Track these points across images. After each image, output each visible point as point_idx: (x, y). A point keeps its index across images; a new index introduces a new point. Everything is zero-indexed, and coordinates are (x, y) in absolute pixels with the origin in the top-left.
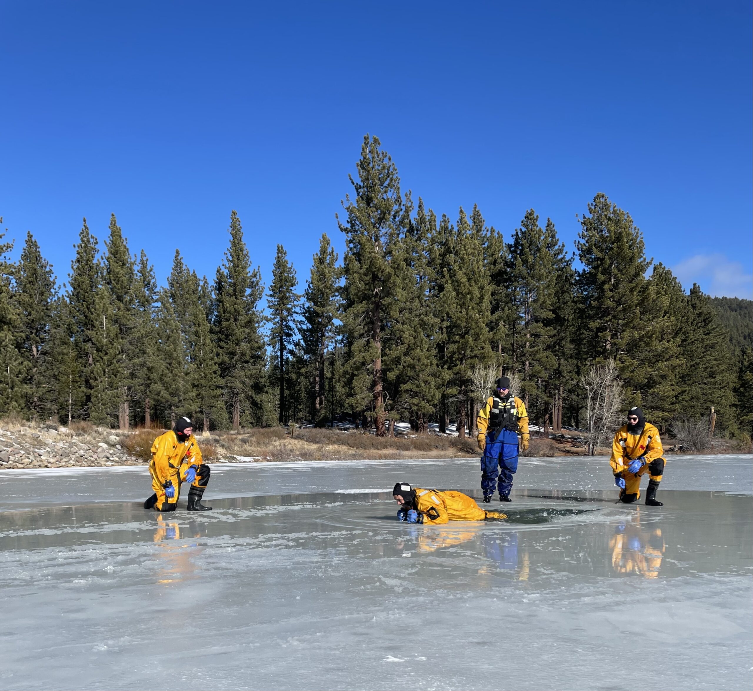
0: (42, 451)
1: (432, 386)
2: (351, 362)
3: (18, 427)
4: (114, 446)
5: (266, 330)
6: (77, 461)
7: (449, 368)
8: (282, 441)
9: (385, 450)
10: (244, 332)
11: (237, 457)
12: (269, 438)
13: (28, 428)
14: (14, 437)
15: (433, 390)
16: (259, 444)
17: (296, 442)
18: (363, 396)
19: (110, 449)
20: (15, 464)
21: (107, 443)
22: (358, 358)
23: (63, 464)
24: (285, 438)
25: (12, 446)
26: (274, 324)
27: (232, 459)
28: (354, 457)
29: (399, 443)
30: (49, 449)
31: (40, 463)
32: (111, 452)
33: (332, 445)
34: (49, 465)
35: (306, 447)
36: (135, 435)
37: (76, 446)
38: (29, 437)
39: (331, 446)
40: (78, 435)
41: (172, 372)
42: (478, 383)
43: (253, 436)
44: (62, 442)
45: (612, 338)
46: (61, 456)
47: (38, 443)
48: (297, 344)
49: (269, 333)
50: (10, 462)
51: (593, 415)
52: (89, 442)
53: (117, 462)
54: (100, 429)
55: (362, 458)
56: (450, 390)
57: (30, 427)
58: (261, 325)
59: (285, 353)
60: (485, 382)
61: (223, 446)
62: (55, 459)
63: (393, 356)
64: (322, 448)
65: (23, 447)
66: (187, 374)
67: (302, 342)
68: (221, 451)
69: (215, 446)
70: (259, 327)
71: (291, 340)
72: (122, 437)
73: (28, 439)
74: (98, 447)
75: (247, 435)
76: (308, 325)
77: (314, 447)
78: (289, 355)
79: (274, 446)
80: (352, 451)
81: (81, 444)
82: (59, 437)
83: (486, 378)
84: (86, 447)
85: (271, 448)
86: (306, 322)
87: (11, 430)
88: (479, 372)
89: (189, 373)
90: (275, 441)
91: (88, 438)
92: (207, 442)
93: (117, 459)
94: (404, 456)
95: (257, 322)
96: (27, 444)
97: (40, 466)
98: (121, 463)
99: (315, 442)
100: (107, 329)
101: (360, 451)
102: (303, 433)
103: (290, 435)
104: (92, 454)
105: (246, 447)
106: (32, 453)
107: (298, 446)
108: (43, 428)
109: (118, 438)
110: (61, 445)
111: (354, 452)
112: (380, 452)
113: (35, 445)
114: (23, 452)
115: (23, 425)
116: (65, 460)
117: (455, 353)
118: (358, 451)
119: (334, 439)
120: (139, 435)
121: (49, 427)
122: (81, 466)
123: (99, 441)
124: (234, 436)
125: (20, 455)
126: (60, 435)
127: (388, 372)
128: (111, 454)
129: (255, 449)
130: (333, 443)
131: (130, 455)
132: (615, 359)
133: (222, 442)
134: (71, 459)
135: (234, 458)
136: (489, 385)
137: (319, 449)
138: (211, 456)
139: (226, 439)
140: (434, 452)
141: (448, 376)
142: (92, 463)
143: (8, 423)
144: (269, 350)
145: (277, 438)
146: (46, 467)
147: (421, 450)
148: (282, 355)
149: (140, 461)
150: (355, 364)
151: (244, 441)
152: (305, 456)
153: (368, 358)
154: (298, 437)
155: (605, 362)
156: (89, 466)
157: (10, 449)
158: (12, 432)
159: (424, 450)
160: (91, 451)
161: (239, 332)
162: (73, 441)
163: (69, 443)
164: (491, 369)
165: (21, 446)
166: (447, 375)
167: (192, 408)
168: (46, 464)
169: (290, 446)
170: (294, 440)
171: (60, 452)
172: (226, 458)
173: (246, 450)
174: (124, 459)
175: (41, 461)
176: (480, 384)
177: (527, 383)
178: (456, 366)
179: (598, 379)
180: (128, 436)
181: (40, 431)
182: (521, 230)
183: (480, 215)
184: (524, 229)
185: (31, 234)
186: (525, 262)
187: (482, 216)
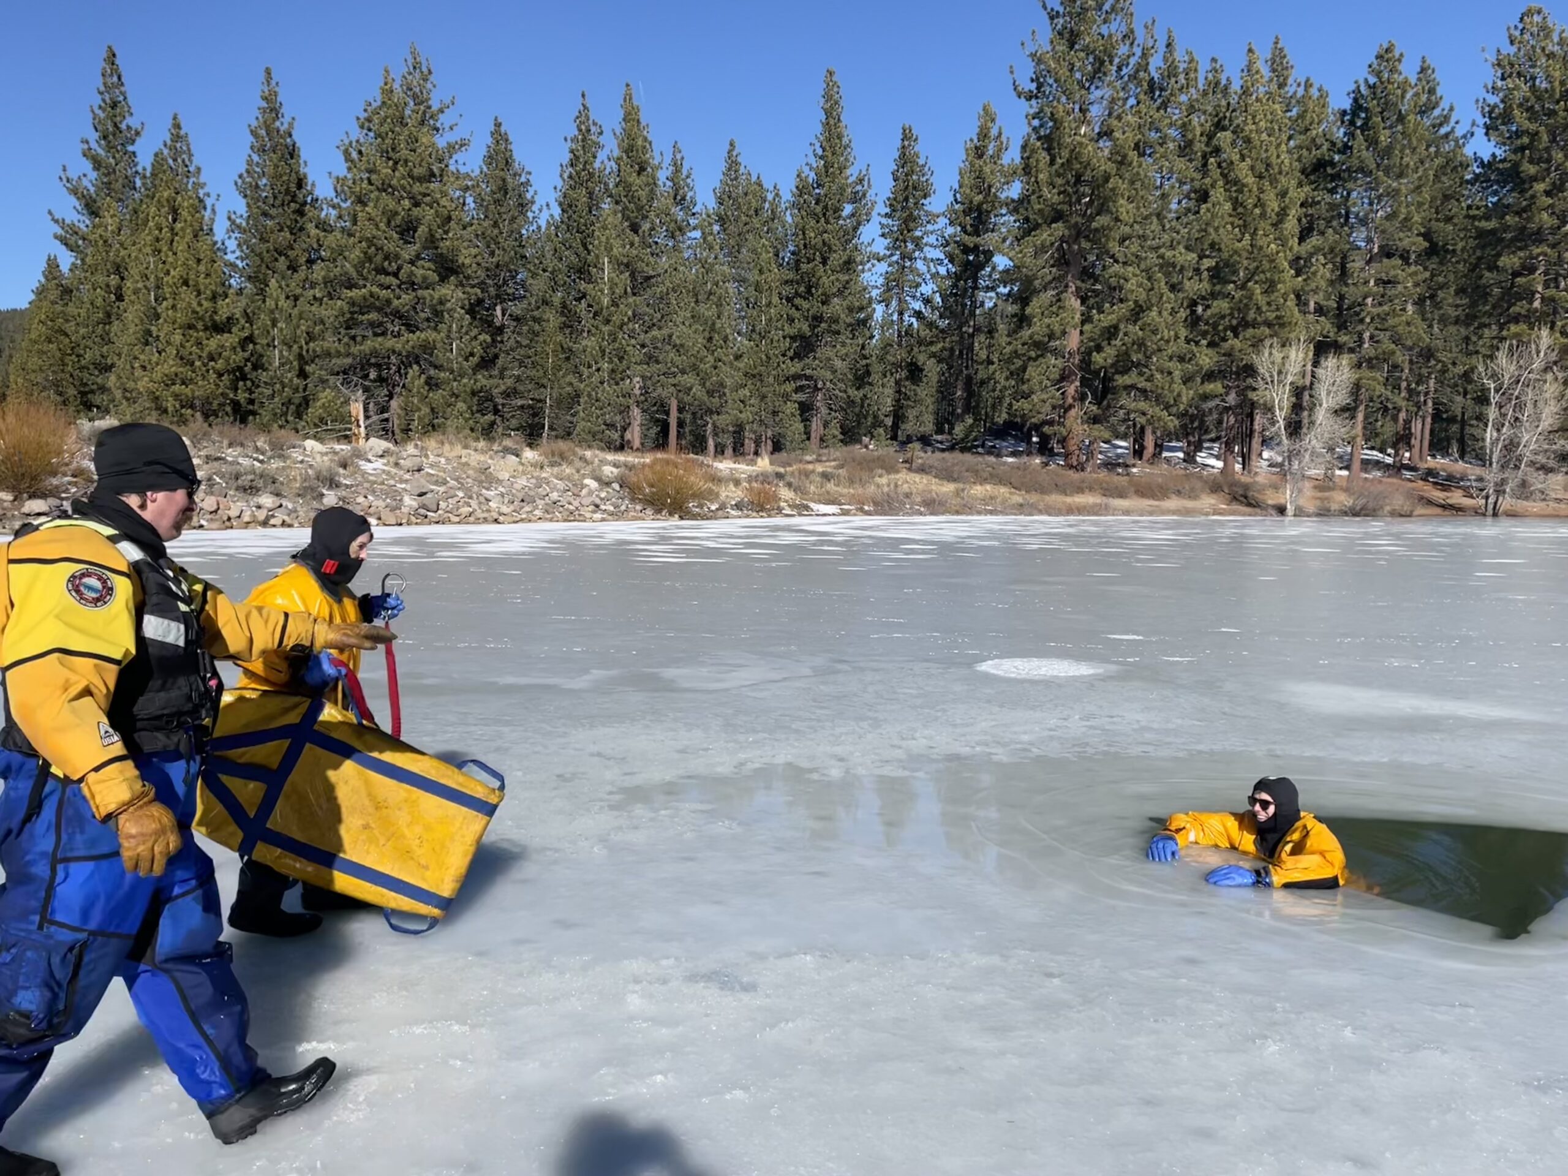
0: (492, 493)
1: (1176, 379)
2: (1026, 333)
3: (458, 450)
4: (608, 484)
5: (875, 277)
6: (547, 512)
7: (1211, 345)
8: (892, 476)
9: (1080, 495)
10: (837, 280)
11: (812, 505)
12: (871, 470)
13: (473, 453)
14: (449, 467)
15: (1178, 387)
16: (851, 482)
17: (917, 478)
18: (1045, 396)
19: (601, 490)
20: (446, 515)
21: (598, 479)
22: (1037, 329)
23: (524, 516)
24: (897, 472)
25: (445, 483)
26: (889, 265)
27: (802, 509)
28: (1021, 509)
29: (1107, 483)
30: (502, 490)
31: (485, 515)
32: (603, 495)
33: (981, 484)
34: (501, 518)
35: (934, 487)
36: (644, 465)
37: (548, 483)
38: (474, 469)
39: (979, 487)
40: (552, 465)
41: (713, 354)
42: (1267, 375)
43: (841, 466)
44: (524, 477)
45: (1546, 286)
46: (523, 501)
47: (486, 477)
48: (927, 301)
49: (881, 281)
50: (440, 512)
51: (1498, 440)
52: (569, 478)
53: (612, 514)
54: (588, 454)
55: (1035, 512)
56: (1212, 386)
57: (476, 450)
58: (866, 267)
59: (906, 317)
60: (1280, 373)
61: (789, 485)
62: (512, 507)
63: (1105, 324)
64: (963, 490)
65: (462, 484)
66: (738, 357)
67: (938, 299)
68: (785, 493)
69: (777, 485)
70: (863, 271)
71: (918, 294)
72: (623, 469)
73: (470, 472)
74: (583, 486)
75: (833, 463)
76: (950, 266)
77: (949, 488)
78: (913, 320)
79: (878, 486)
80: (1017, 499)
81: (556, 481)
82: (521, 468)
83: (1283, 364)
84: (561, 485)
85: (871, 489)
86: (946, 261)
87: (447, 455)
88: (1270, 354)
89: (741, 356)
90: (880, 476)
91: (568, 471)
92: (763, 478)
93: (612, 508)
94: (1115, 509)
95: (862, 263)
96: (469, 480)
97: (485, 520)
98: (617, 515)
99: (950, 478)
100: (610, 280)
101: (1033, 498)
102: (930, 462)
103: (907, 465)
104: (571, 499)
105: (830, 486)
106: (475, 496)
107: (920, 487)
108: (497, 452)
109: (615, 471)
110: (522, 482)
111: (1020, 500)
112: (1069, 500)
113: (481, 482)
114: (461, 494)
115: (466, 447)
116: (527, 509)
117: (1223, 317)
118: (1027, 496)
119: (985, 475)
120: (651, 466)
121: (507, 450)
122: (551, 520)
123: (584, 476)
124: (810, 467)
125: (456, 499)
126: (523, 464)
127: (1095, 354)
128: (602, 499)
129: (845, 491)
130: (984, 481)
131: (633, 500)
132: (1552, 328)
133: (788, 478)
134: (536, 508)
135: (807, 508)
136: (1290, 379)
137: (957, 493)
138: (769, 502)
139: (796, 473)
140: (1173, 503)
141: (1208, 360)
142: (571, 516)
143: (443, 443)
144: (879, 311)
145: (884, 472)
146: (496, 521)
147: (1148, 498)
148: (902, 320)
149: (649, 512)
150: (1031, 337)
151: (826, 476)
152: (933, 505)
153: (1057, 328)
154: (922, 470)
155: (1530, 335)
156: (565, 520)
157: (442, 489)
158: (447, 459)
159: (1153, 496)
160: (570, 493)
161: (827, 281)
162: (544, 475)
163: (537, 478)
164: (1294, 348)
165: (459, 483)
166: (1206, 359)
167: (743, 416)
168: (496, 516)
169: (906, 486)
170: (913, 475)
171: (520, 496)
172: (792, 506)
173: (828, 493)
174: (623, 508)
175: (488, 511)
176: (1271, 376)
177: (1365, 372)
178: (1224, 340)
179: (1513, 368)
180: (631, 468)
181: (491, 458)
182: (1366, 80)
183: (1285, 57)
184: (1372, 80)
185: (499, 120)
186: (1372, 142)
187: (1288, 57)
